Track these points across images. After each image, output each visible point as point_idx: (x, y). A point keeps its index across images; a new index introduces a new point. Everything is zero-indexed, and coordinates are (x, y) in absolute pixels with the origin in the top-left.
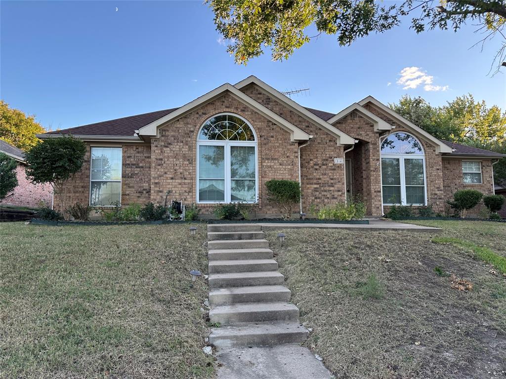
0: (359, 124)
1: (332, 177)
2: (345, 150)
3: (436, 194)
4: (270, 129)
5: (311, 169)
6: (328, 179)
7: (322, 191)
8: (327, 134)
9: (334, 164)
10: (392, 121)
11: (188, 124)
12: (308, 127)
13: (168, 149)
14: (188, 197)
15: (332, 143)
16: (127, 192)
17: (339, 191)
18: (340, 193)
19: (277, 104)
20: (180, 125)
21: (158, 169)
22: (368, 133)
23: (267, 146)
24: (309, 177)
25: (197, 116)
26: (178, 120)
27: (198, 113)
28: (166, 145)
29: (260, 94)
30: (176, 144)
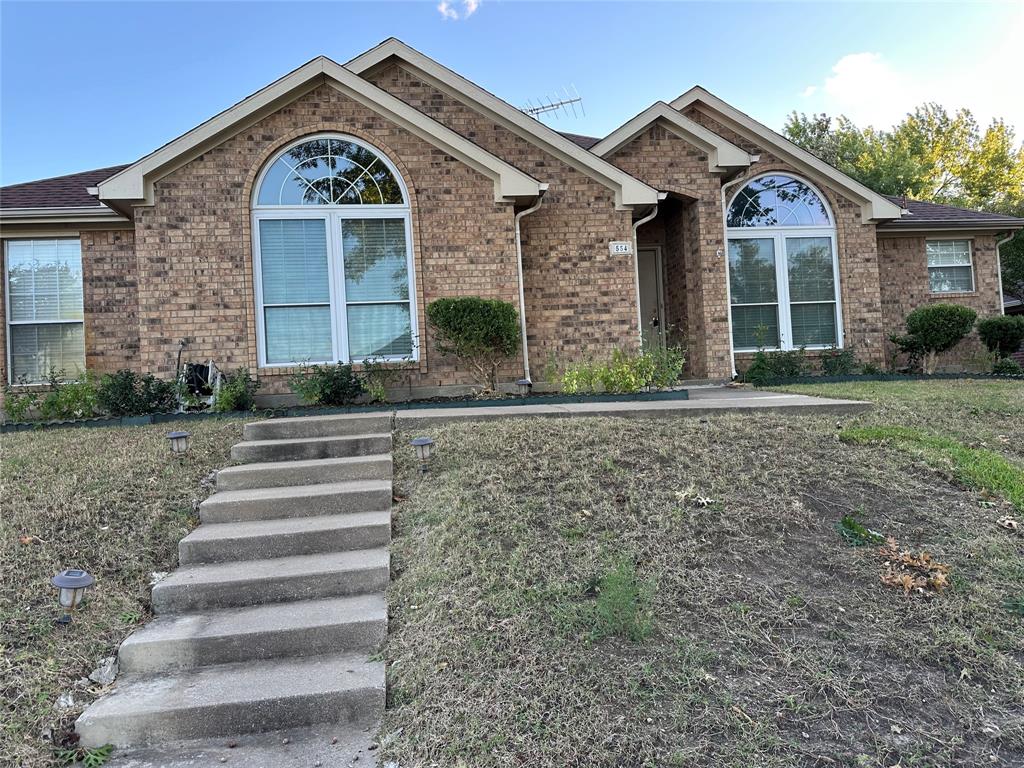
0: (671, 154)
1: (604, 289)
2: (634, 220)
3: (864, 320)
4: (441, 173)
5: (553, 272)
6: (595, 294)
7: (582, 324)
8: (590, 181)
9: (608, 257)
10: (755, 146)
11: (226, 165)
12: (542, 164)
13: (179, 232)
14: (236, 352)
15: (602, 205)
16: (100, 348)
17: (623, 322)
18: (626, 327)
19: (461, 111)
20: (206, 169)
21: (157, 285)
22: (694, 176)
23: (435, 217)
24: (547, 292)
25: (250, 144)
26: (201, 158)
27: (251, 138)
28: (174, 223)
29: (416, 84)
30: (197, 219)
